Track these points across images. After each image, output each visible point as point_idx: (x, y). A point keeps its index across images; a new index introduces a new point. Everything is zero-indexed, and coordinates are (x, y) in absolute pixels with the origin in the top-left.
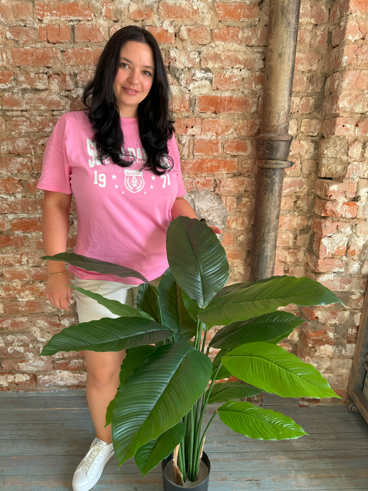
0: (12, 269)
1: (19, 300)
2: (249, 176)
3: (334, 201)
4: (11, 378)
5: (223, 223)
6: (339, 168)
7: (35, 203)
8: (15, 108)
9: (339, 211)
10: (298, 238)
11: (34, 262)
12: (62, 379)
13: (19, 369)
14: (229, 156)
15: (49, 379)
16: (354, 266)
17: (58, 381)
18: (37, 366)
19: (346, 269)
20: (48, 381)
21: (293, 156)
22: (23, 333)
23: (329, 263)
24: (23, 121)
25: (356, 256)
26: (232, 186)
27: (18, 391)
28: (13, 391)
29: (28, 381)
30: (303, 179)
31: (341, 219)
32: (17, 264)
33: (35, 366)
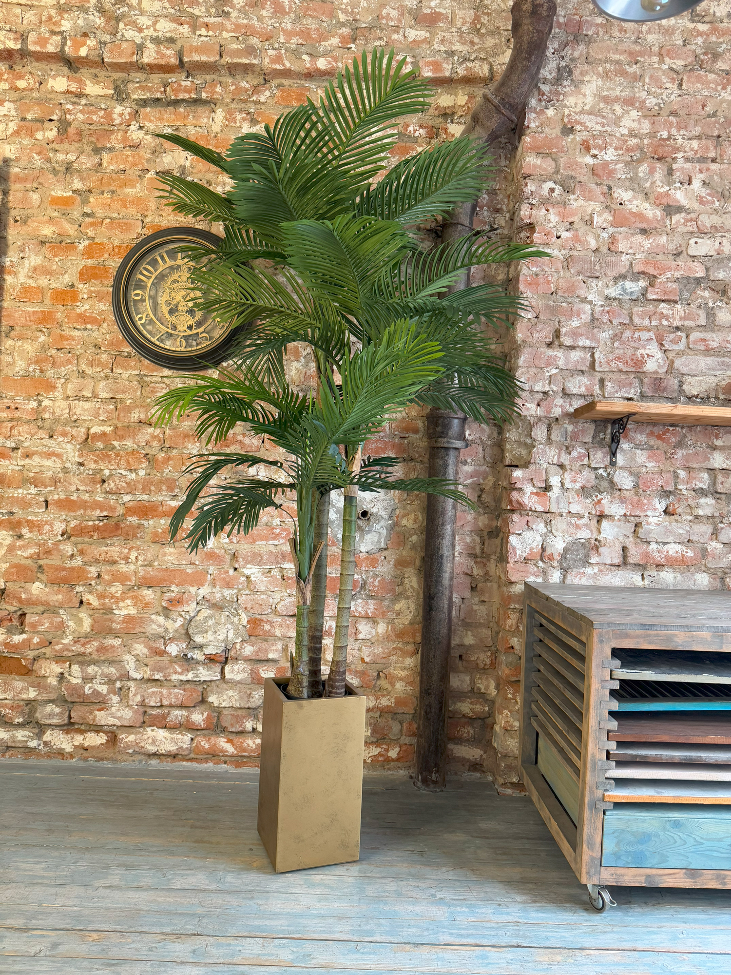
0: (114, 568)
1: (115, 612)
2: (422, 462)
3: (520, 489)
4: (79, 739)
5: (390, 517)
6: (524, 452)
7: (161, 482)
8: (155, 374)
9: (527, 503)
10: (486, 544)
11: (145, 560)
12: (154, 742)
13: (94, 720)
14: (398, 437)
15: (136, 740)
16: (554, 575)
17: (147, 746)
18: (121, 717)
19: (544, 579)
20: (134, 744)
21: (473, 441)
22: (111, 662)
23: (521, 569)
24: (163, 388)
25: (556, 562)
26: (401, 472)
27: (85, 760)
28: (80, 759)
29: (102, 744)
30: (487, 469)
31: (530, 513)
32: (123, 562)
33: (118, 718)
